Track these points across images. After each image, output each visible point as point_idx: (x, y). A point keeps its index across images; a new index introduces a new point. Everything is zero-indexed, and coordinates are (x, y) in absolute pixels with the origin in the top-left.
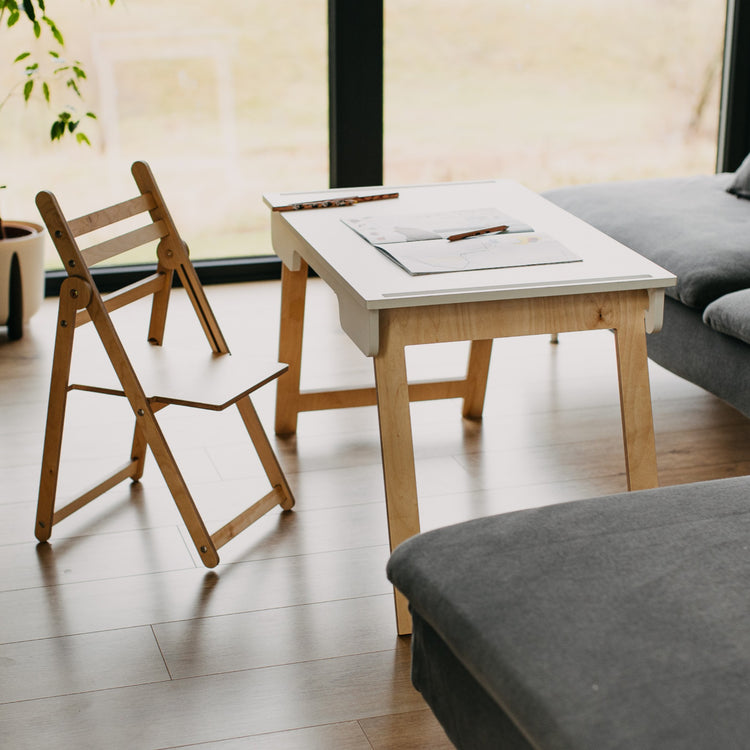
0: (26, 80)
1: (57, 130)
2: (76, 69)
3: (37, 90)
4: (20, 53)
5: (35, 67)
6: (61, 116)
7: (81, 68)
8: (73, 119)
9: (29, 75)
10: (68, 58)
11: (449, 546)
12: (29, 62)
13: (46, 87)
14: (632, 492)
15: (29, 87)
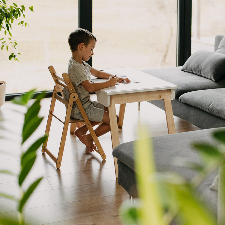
0: (2, 45)
1: (11, 57)
2: (15, 42)
3: (5, 47)
4: (1, 38)
5: (5, 42)
6: (11, 54)
7: (16, 42)
8: (15, 54)
9: (3, 44)
10: (13, 40)
11: (128, 146)
12: (3, 41)
13: (7, 47)
14: (170, 134)
15: (3, 47)
